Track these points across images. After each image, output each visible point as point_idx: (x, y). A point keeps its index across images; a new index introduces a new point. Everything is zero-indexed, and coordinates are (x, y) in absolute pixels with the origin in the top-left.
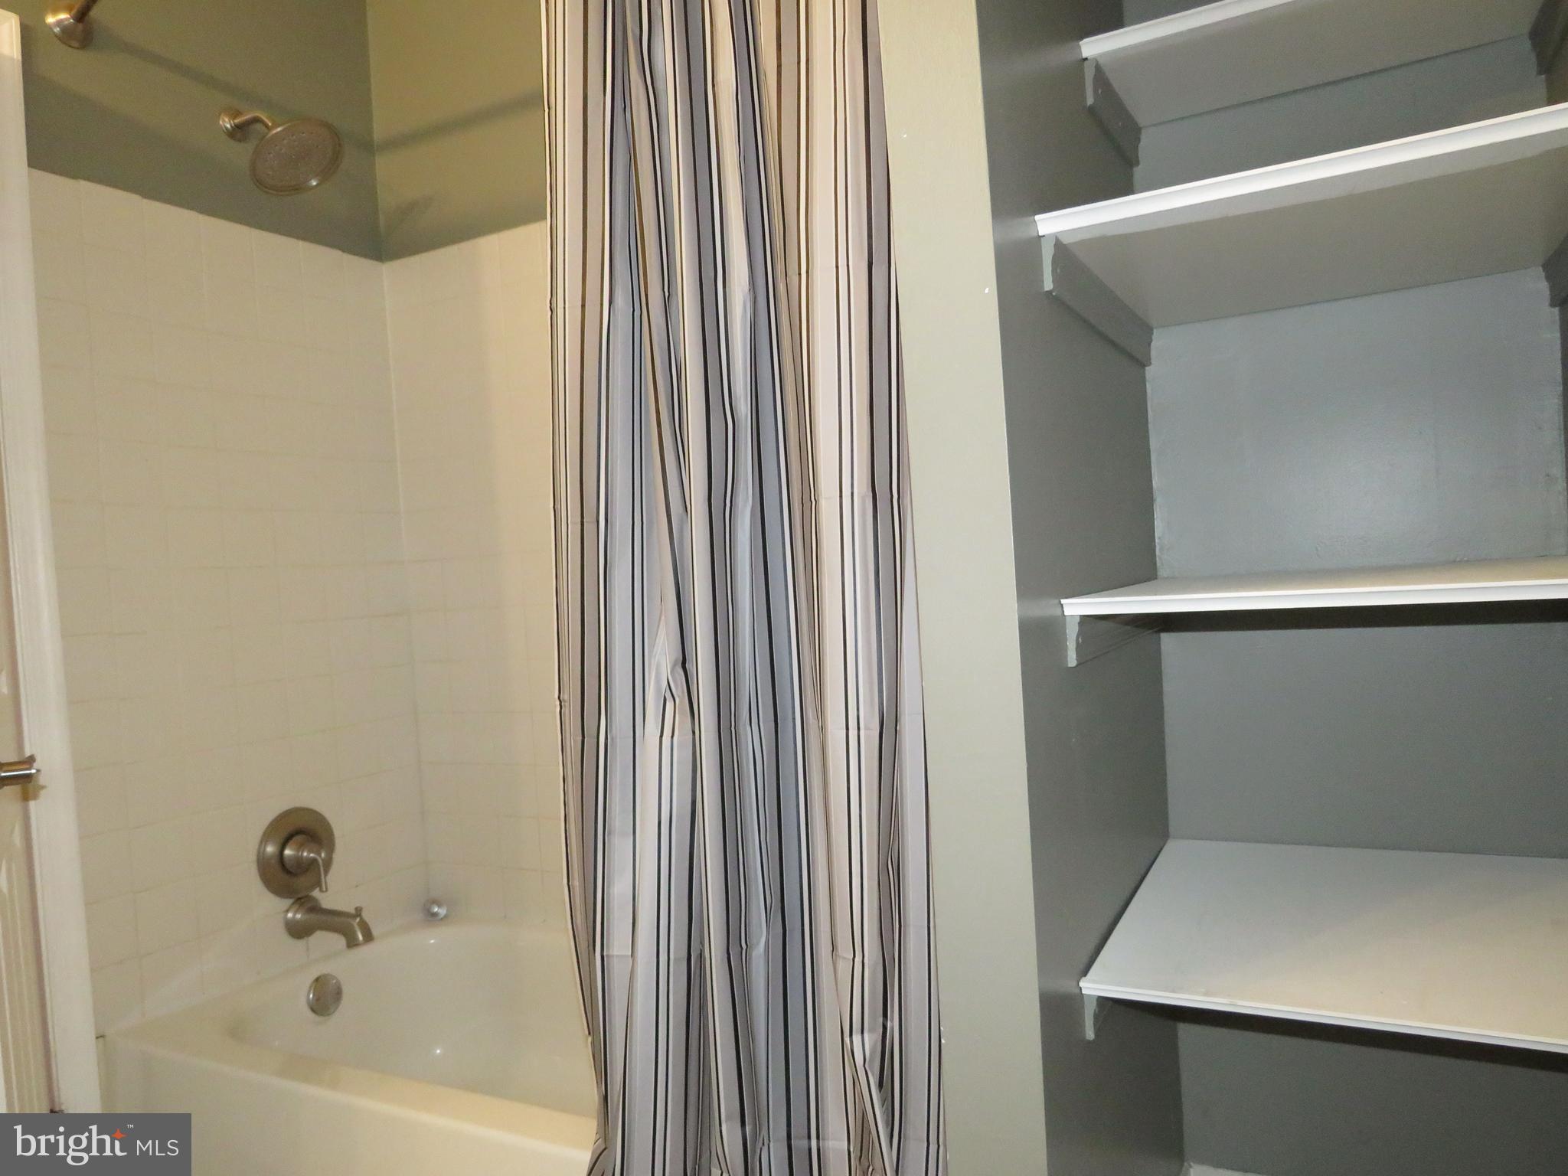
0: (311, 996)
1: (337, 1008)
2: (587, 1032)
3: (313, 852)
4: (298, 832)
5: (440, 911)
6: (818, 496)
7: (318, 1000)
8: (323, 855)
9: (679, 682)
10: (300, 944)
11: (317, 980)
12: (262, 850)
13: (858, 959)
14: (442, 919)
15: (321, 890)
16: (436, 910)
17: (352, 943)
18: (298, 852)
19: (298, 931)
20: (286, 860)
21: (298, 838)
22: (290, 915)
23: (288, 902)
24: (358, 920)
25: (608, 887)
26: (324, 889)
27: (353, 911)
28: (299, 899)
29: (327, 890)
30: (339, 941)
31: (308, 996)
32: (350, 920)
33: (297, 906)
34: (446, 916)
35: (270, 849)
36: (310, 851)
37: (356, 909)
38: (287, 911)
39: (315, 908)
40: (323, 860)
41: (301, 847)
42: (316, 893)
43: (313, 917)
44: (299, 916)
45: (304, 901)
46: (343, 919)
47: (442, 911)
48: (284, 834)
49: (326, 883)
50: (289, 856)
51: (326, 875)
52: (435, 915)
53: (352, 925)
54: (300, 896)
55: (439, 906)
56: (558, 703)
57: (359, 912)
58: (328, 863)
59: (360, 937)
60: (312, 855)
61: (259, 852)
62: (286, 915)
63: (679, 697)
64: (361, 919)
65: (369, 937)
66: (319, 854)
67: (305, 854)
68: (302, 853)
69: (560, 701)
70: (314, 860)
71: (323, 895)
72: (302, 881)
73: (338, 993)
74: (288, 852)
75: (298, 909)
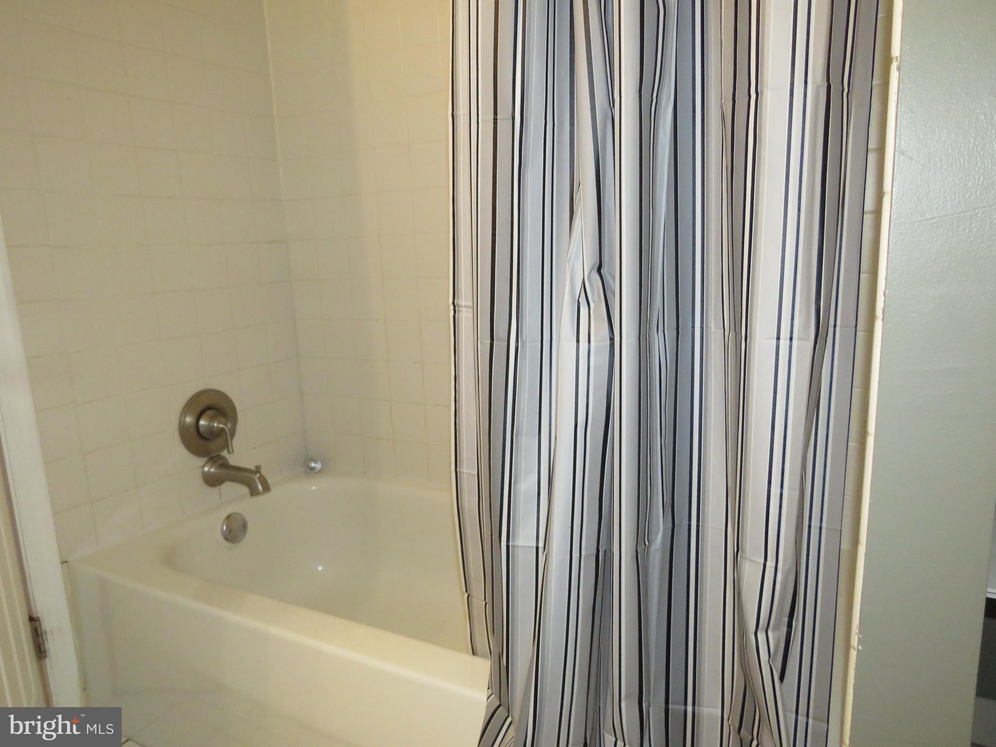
0: (225, 528)
1: (243, 538)
2: (464, 590)
3: (221, 424)
4: (209, 408)
5: (316, 465)
6: (762, 87)
7: (230, 532)
8: (229, 426)
9: (595, 286)
10: (214, 491)
11: (228, 517)
12: (183, 420)
13: (771, 564)
14: (317, 473)
15: (229, 452)
16: (313, 465)
17: (254, 492)
18: (210, 422)
19: (212, 481)
20: (202, 430)
21: (210, 413)
22: (206, 469)
23: (203, 460)
24: (258, 475)
25: (515, 484)
26: (231, 451)
27: (253, 468)
28: (212, 458)
29: (233, 452)
30: (244, 490)
31: (223, 526)
32: (253, 476)
33: (210, 464)
34: (320, 471)
35: (189, 420)
36: (219, 423)
37: (256, 467)
38: (204, 467)
39: (224, 465)
40: (229, 430)
41: (212, 419)
42: (225, 453)
43: (222, 471)
44: (212, 470)
45: (215, 459)
46: (246, 474)
47: (318, 466)
48: (198, 410)
49: (232, 446)
50: (204, 426)
51: (232, 440)
52: (313, 469)
53: (254, 479)
54: (212, 456)
55: (315, 462)
56: (452, 307)
57: (258, 470)
58: (233, 433)
59: (260, 488)
60: (221, 426)
61: (180, 423)
62: (203, 469)
63: (594, 302)
64: (261, 475)
65: (267, 488)
66: (227, 426)
67: (216, 425)
68: (214, 423)
69: (454, 306)
70: (223, 430)
71: (230, 455)
72: (213, 445)
73: (244, 526)
74: (202, 422)
75: (212, 465)
